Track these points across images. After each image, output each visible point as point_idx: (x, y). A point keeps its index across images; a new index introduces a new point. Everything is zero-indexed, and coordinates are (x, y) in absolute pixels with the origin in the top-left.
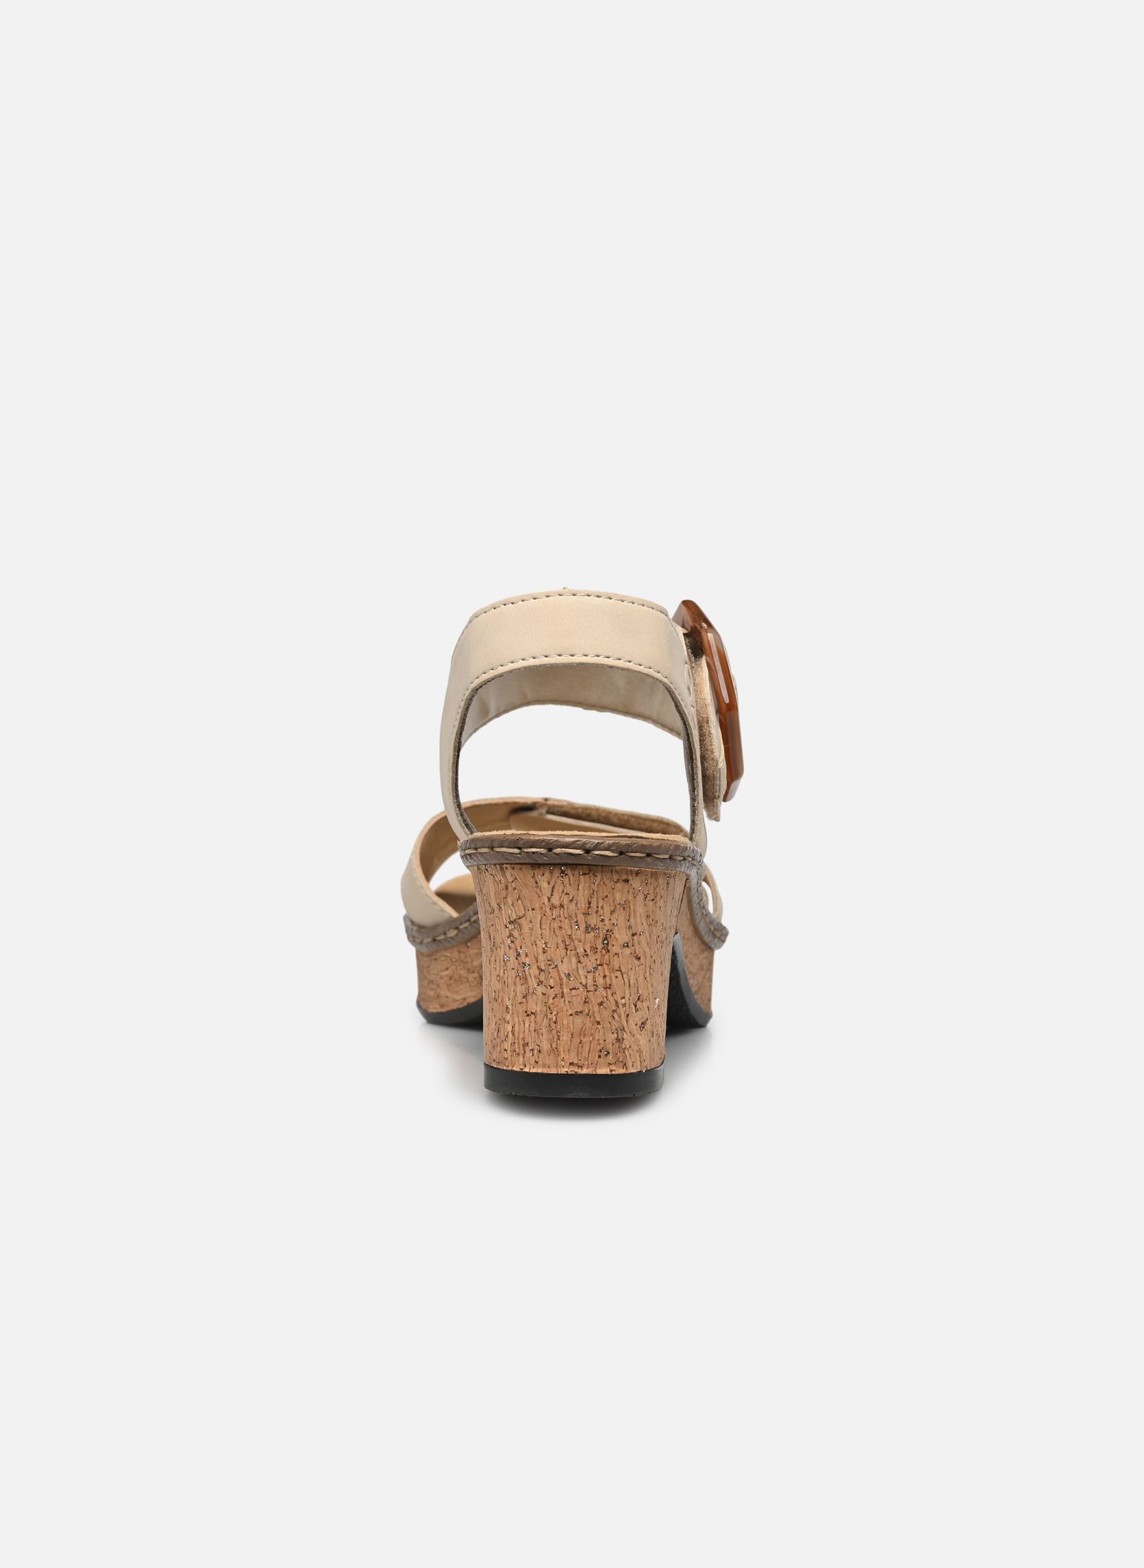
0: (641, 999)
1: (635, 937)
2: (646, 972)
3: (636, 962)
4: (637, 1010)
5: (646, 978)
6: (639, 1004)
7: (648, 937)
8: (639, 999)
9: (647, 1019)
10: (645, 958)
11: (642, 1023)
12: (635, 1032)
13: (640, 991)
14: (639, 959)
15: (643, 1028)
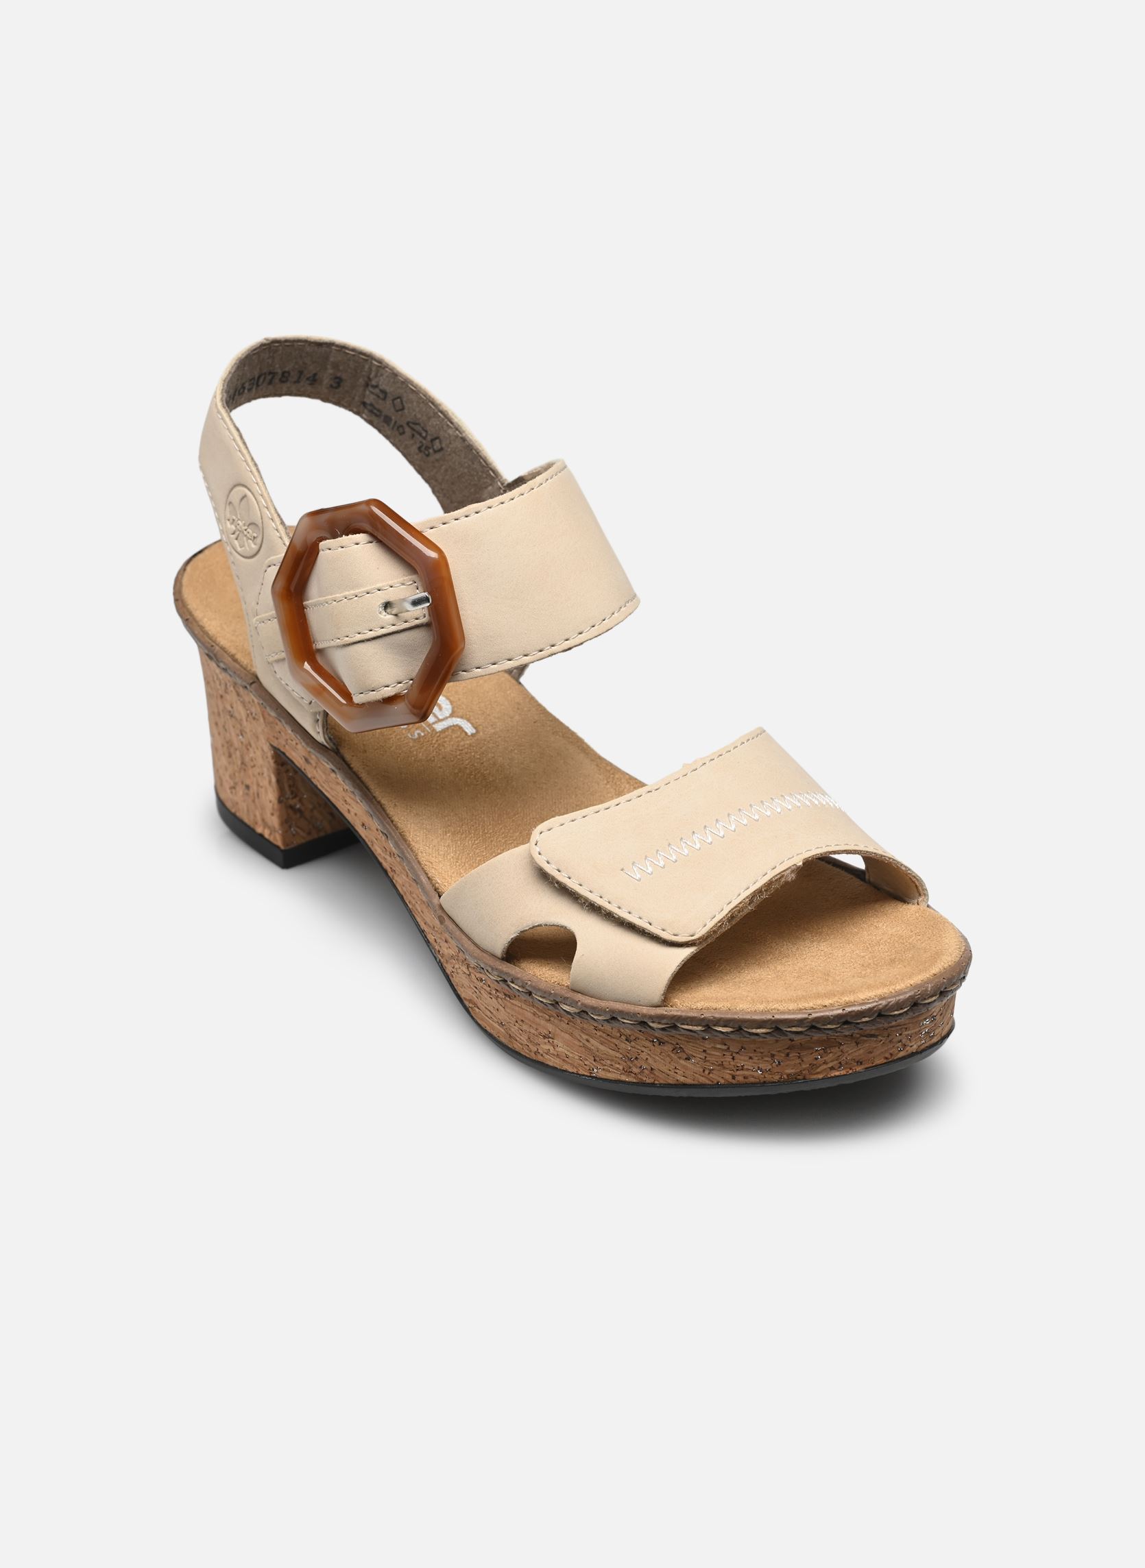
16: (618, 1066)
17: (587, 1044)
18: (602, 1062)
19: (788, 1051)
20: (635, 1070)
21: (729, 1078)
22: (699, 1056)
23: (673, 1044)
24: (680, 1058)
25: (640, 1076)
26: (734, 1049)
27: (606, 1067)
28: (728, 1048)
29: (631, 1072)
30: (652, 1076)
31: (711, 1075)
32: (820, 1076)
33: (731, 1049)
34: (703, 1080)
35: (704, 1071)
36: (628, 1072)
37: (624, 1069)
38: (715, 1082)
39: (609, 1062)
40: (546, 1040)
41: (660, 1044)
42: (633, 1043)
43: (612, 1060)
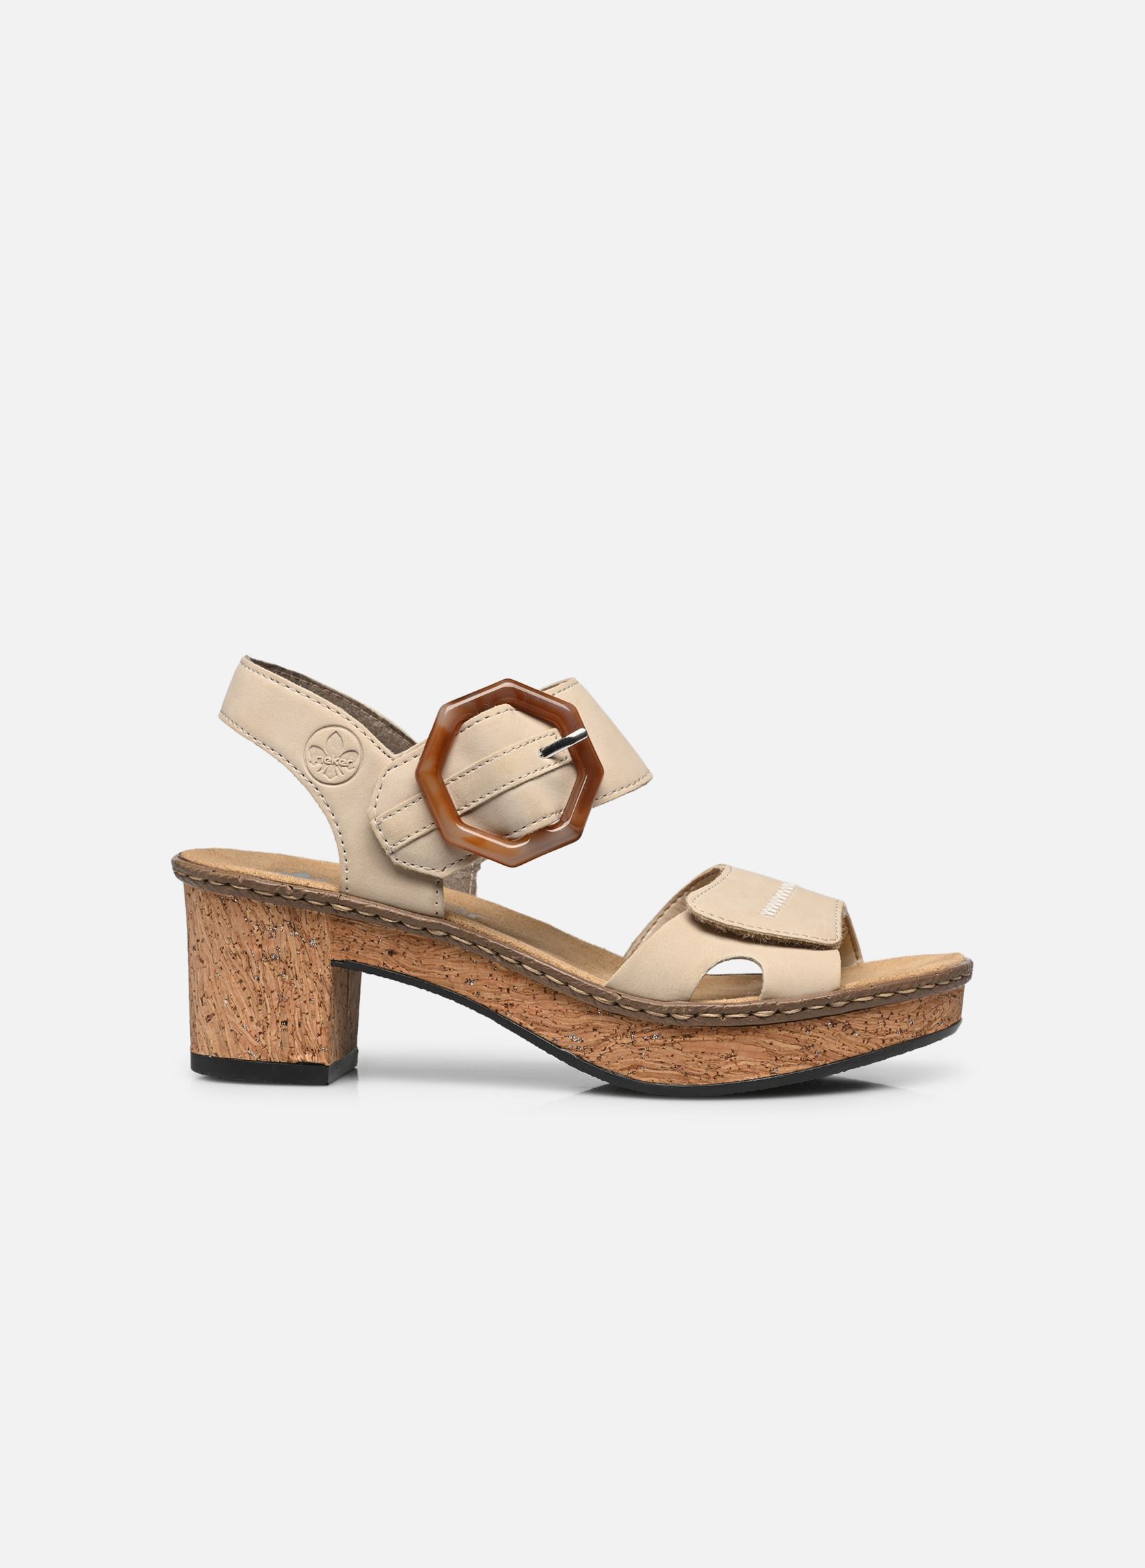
0: (206, 996)
1: (199, 943)
2: (210, 975)
3: (201, 964)
4: (203, 1005)
5: (210, 980)
6: (204, 999)
7: (210, 946)
8: (204, 995)
9: (214, 1014)
10: (208, 962)
11: (208, 1016)
12: (202, 1022)
13: (205, 989)
14: (203, 962)
15: (209, 1020)
16: (796, 1058)
17: (772, 1048)
18: (783, 1059)
19: (918, 1010)
20: (811, 1057)
21: (880, 1042)
22: (862, 1029)
23: (843, 1023)
24: (847, 1034)
25: (814, 1061)
26: (886, 1016)
27: (785, 1063)
28: (882, 1016)
29: (808, 1060)
30: (825, 1057)
31: (868, 1044)
32: (933, 1031)
33: (884, 1016)
34: (864, 1050)
35: (864, 1041)
36: (805, 1060)
37: (801, 1060)
38: (871, 1049)
39: (789, 1057)
40: (729, 1060)
41: (833, 1026)
42: (811, 1033)
43: (790, 1055)
